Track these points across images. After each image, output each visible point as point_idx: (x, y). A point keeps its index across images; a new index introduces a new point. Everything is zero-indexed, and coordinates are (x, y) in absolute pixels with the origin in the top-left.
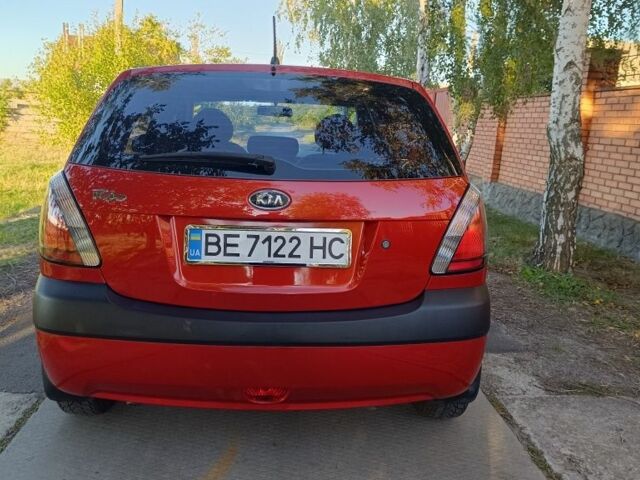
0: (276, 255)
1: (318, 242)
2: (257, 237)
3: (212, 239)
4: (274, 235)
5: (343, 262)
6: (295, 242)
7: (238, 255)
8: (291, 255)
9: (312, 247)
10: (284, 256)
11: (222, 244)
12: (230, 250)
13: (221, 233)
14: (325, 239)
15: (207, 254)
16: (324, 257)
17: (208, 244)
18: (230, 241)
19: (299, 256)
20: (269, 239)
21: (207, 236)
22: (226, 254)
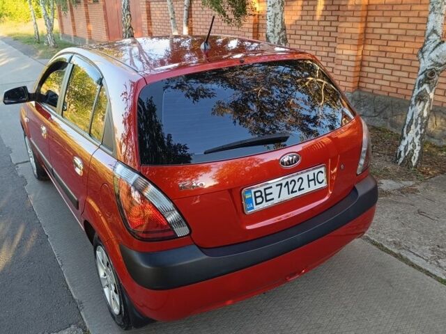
0: (292, 192)
1: (311, 177)
2: (281, 184)
3: (258, 194)
4: (289, 180)
5: (324, 185)
6: (300, 180)
7: (273, 199)
8: (300, 190)
9: (309, 181)
10: (296, 191)
11: (263, 195)
12: (268, 197)
13: (262, 189)
14: (314, 174)
15: (257, 204)
16: (315, 185)
17: (256, 198)
18: (268, 191)
19: (303, 189)
20: (287, 183)
21: (255, 192)
22: (267, 201)
